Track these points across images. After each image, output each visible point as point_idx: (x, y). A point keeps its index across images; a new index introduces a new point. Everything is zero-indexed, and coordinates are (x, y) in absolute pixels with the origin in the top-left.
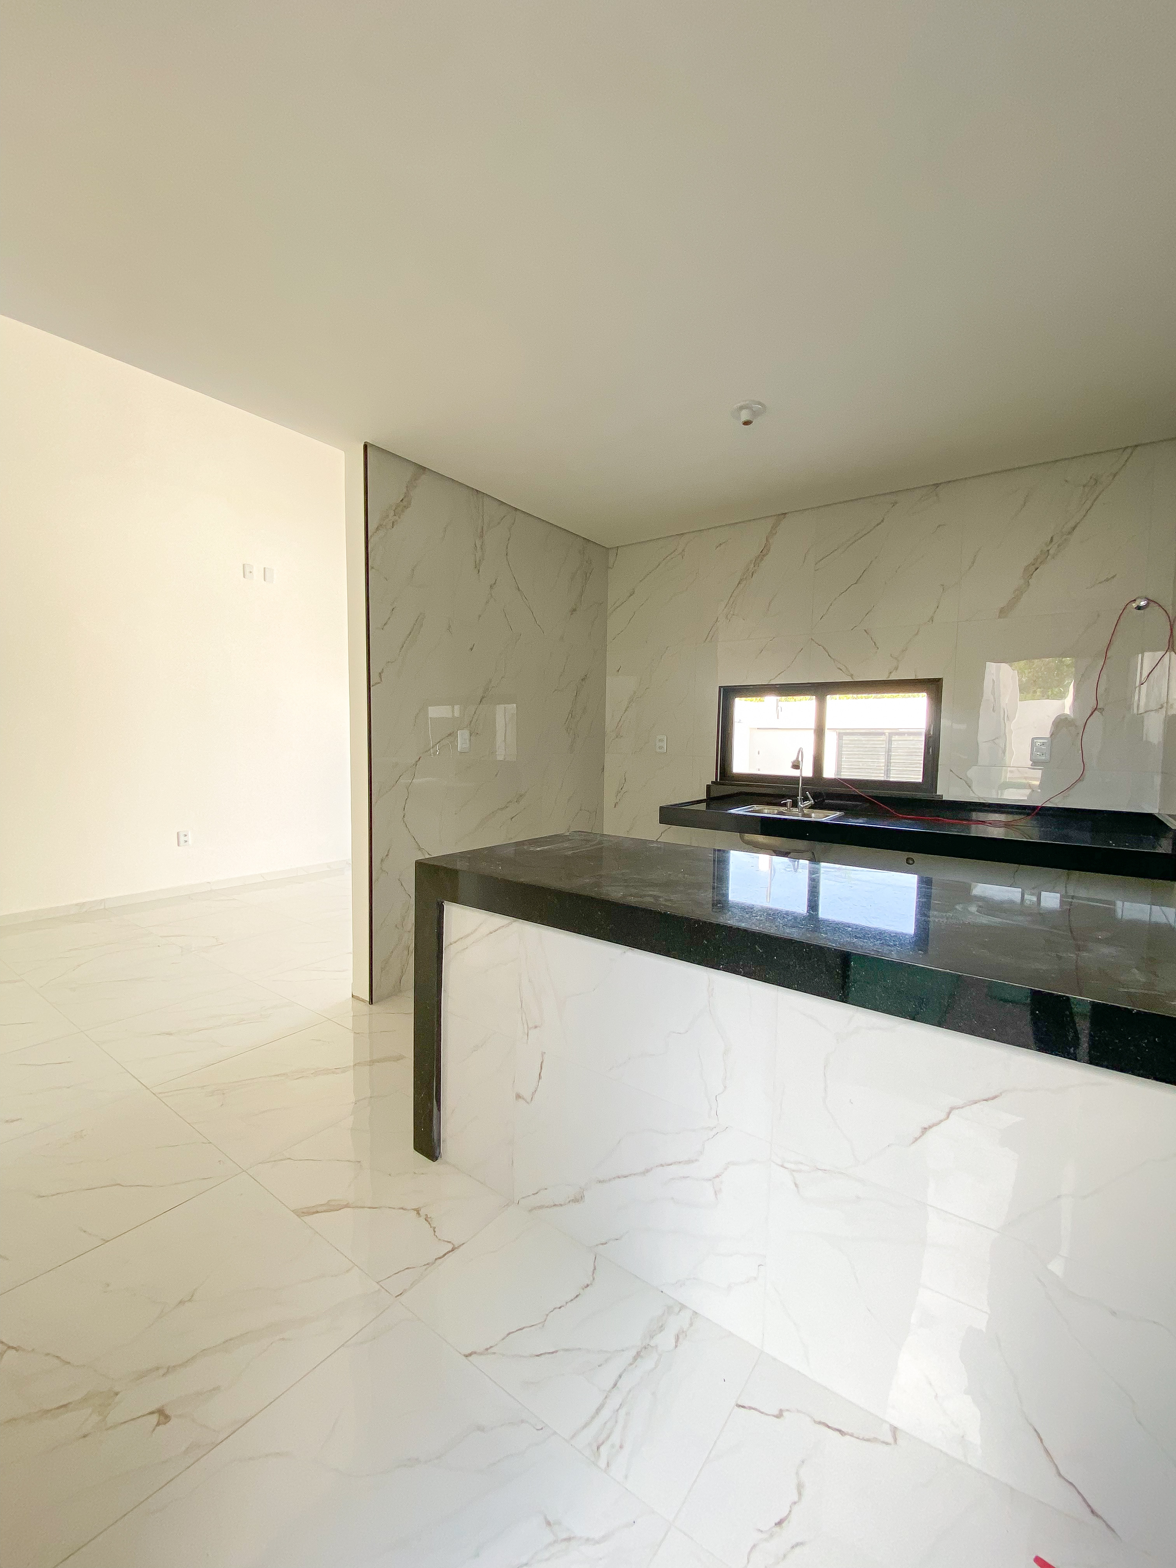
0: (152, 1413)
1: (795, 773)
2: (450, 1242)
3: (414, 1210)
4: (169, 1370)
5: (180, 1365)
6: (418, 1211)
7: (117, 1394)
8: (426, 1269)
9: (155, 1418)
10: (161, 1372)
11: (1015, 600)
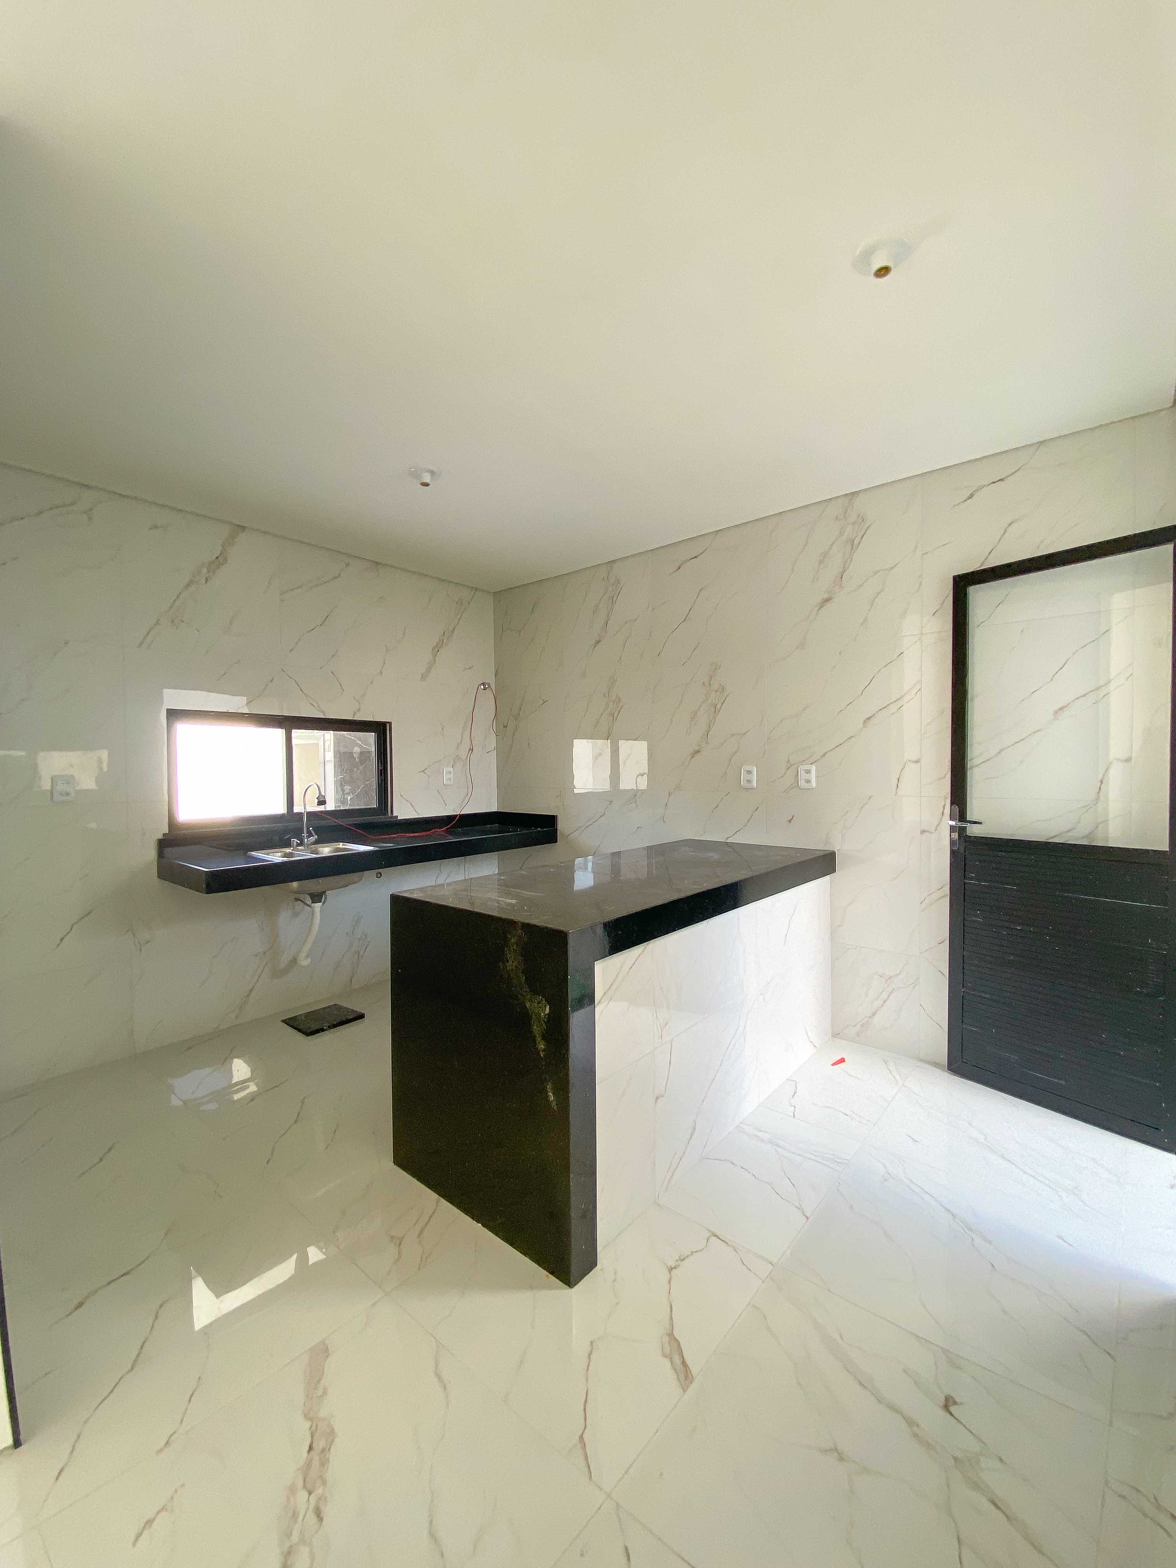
0: (951, 1414)
1: (321, 808)
2: (708, 1239)
3: (670, 1272)
4: (911, 1423)
5: (901, 1414)
6: (671, 1269)
7: (955, 1459)
8: (741, 1251)
9: (953, 1409)
10: (915, 1428)
11: (429, 670)
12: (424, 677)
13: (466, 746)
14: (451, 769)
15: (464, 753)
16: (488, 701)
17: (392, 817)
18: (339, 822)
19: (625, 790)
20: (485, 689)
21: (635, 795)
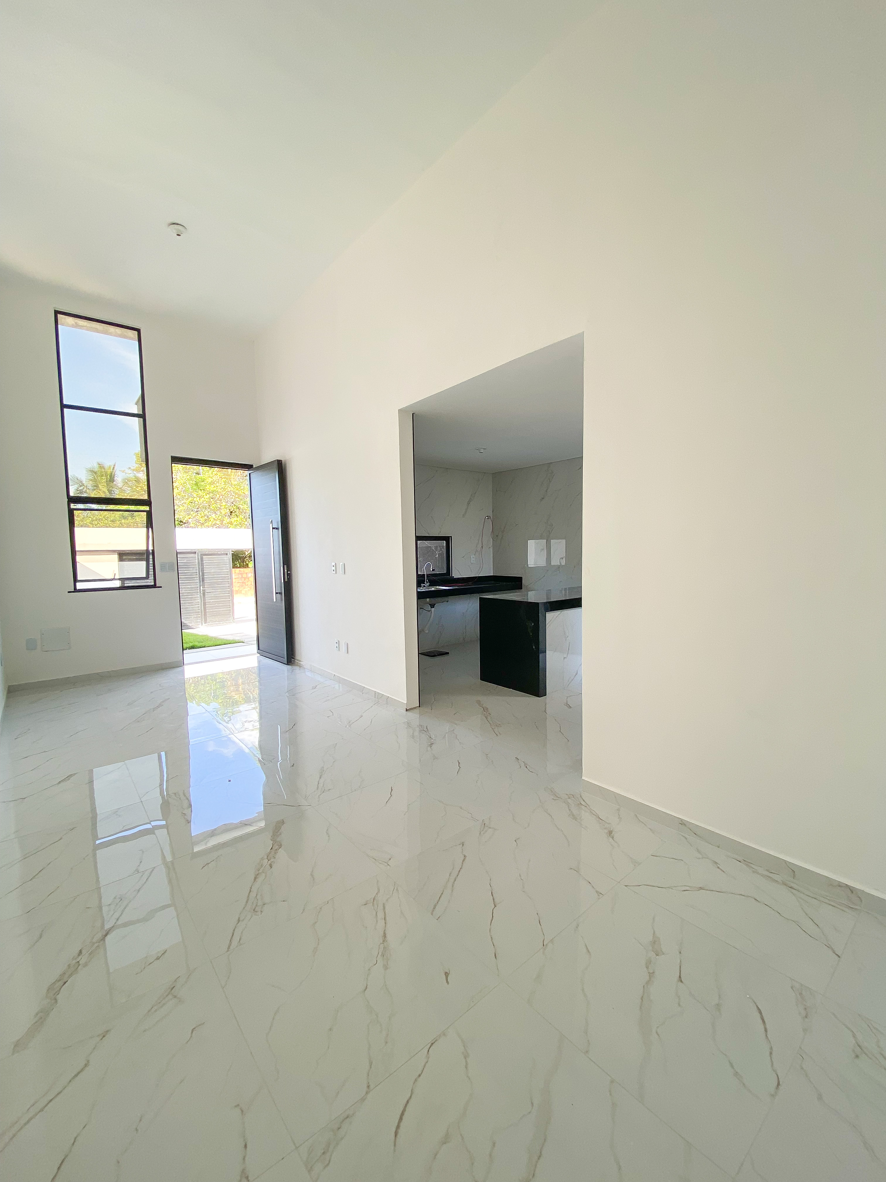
11: (466, 512)
12: (464, 516)
13: (480, 545)
14: (474, 556)
15: (479, 549)
16: (489, 524)
17: (452, 577)
18: (434, 578)
19: (554, 566)
20: (488, 519)
21: (559, 567)
